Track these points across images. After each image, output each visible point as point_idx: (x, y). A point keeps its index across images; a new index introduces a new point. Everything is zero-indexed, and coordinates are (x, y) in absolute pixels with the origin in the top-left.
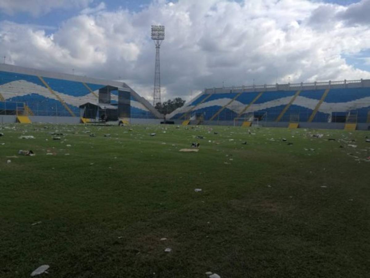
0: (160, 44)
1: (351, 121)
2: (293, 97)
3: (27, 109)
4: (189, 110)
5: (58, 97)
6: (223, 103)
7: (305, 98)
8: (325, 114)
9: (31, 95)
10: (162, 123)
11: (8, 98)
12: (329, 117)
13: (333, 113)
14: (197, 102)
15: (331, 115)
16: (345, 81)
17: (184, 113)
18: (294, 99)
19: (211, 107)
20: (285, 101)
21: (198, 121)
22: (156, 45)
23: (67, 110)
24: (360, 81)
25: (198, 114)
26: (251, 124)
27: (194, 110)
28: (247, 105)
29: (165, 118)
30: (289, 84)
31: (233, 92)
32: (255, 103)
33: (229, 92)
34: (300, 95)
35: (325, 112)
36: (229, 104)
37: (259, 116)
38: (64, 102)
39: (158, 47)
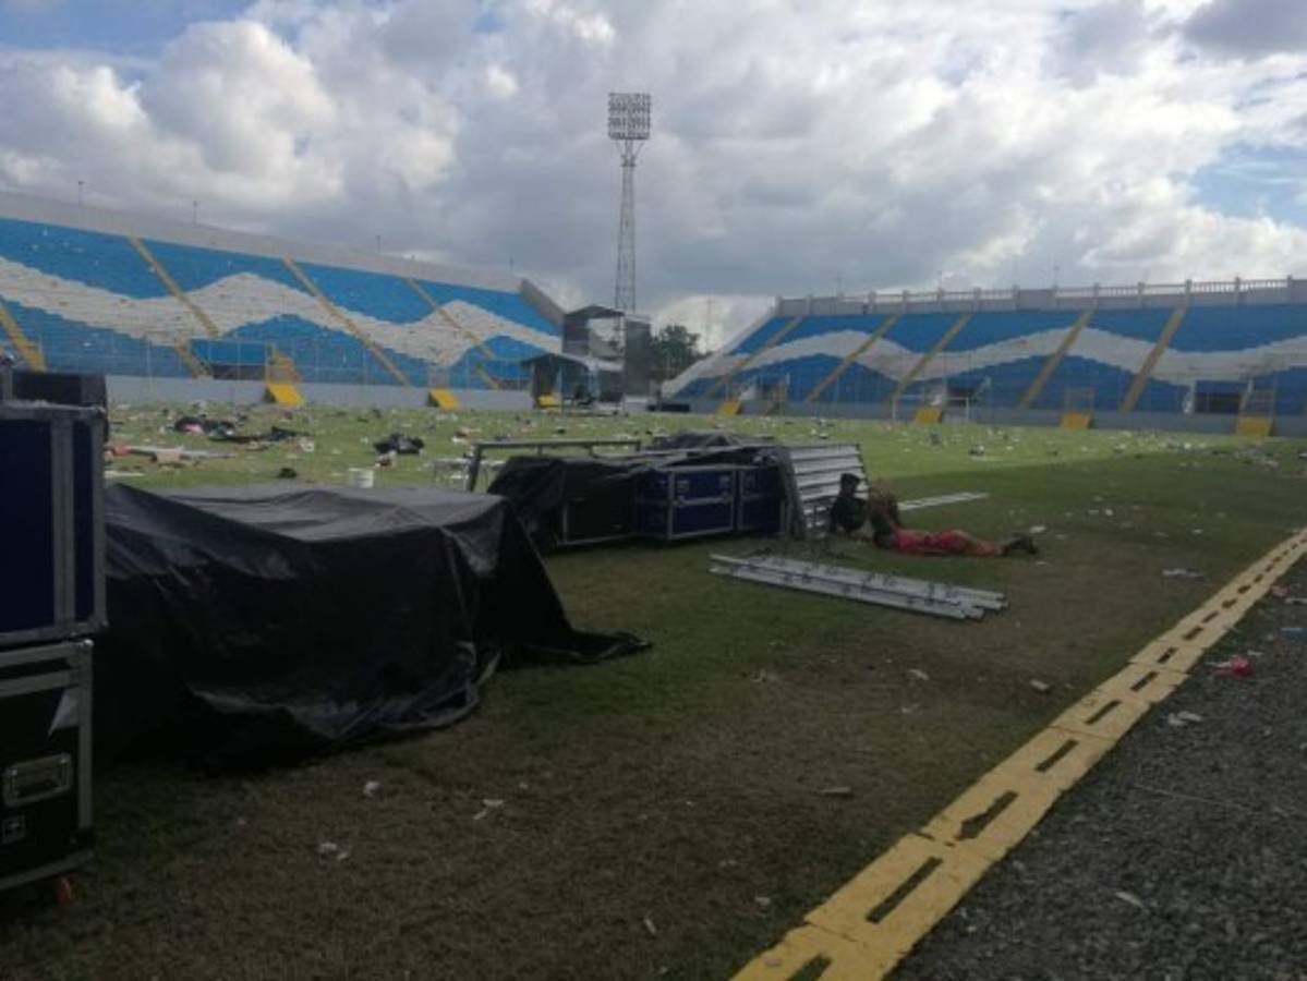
0: (634, 151)
1: (1258, 409)
2: (1067, 331)
3: (283, 362)
4: (731, 367)
5: (349, 324)
6: (842, 345)
7: (1106, 335)
8: (1174, 388)
9: (280, 320)
10: (652, 408)
11: (227, 329)
12: (1188, 394)
13: (1200, 384)
14: (754, 342)
15: (1193, 390)
16: (1238, 282)
17: (718, 379)
18: (1071, 340)
19: (804, 360)
20: (1045, 344)
21: (770, 405)
22: (624, 157)
23: (383, 366)
24: (1285, 285)
25: (766, 381)
26: (942, 414)
27: (749, 366)
28: (920, 356)
29: (658, 393)
30: (1055, 289)
31: (870, 311)
32: (947, 349)
33: (859, 311)
34: (1092, 325)
35: (1174, 381)
36: (863, 349)
37: (962, 391)
38: (372, 340)
39: (629, 164)
